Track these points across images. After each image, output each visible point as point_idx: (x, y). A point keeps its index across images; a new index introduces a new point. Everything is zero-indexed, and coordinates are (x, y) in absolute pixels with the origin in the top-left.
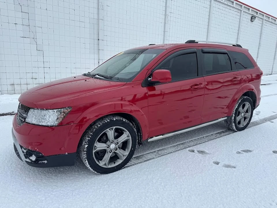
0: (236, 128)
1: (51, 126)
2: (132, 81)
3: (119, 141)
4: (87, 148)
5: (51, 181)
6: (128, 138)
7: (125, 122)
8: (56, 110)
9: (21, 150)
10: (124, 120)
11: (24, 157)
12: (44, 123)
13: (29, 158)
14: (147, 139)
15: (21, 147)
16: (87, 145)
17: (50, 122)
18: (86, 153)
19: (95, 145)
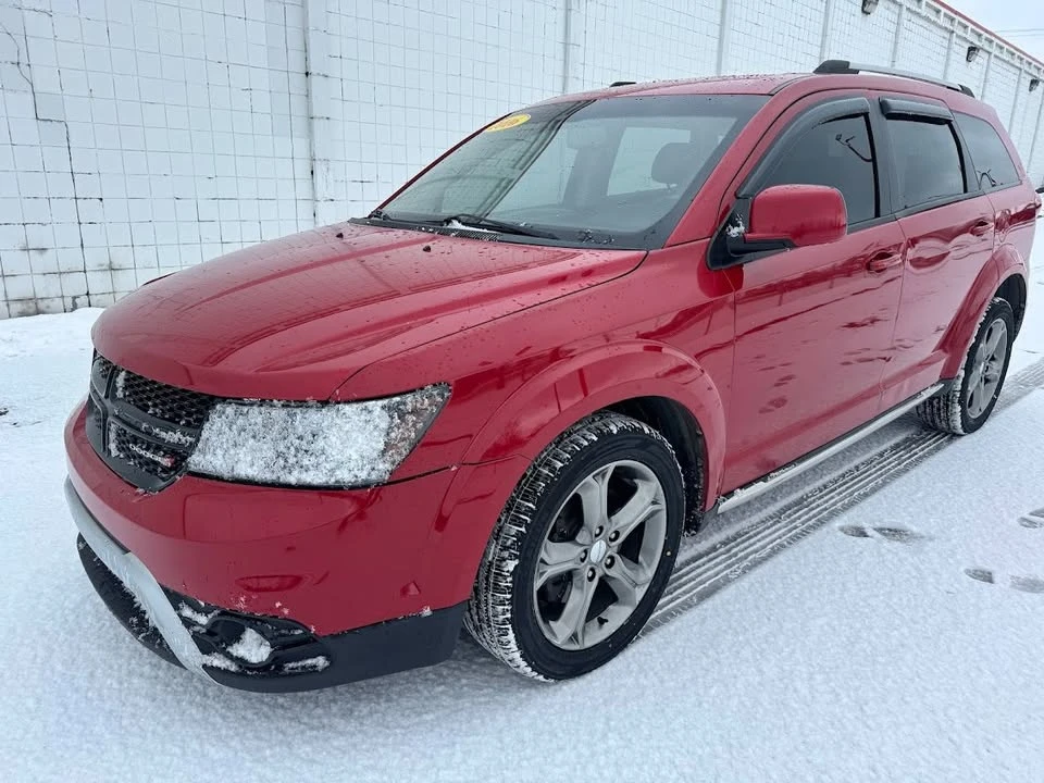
0: (962, 423)
1: (353, 488)
2: (668, 242)
3: (622, 523)
4: (512, 574)
5: (335, 743)
6: (656, 507)
7: (650, 435)
8: (380, 403)
9: (174, 615)
10: (647, 431)
11: (194, 646)
12: (311, 473)
13: (229, 649)
14: (717, 504)
15: (175, 599)
16: (517, 562)
17: (352, 465)
18: (509, 596)
19: (543, 555)
